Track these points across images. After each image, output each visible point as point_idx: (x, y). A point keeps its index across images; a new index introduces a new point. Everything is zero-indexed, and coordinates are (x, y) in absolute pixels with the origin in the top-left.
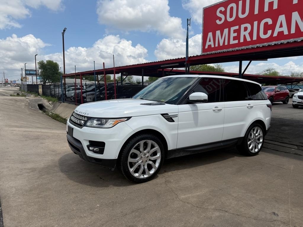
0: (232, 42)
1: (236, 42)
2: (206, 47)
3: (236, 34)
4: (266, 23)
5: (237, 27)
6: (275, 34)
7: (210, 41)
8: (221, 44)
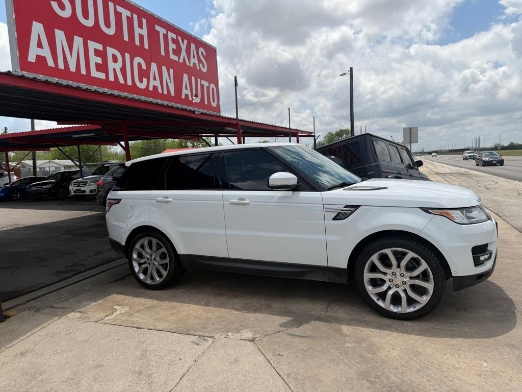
0: (95, 73)
1: (102, 76)
2: (32, 58)
3: (99, 60)
4: (139, 65)
5: (100, 47)
6: (151, 88)
7: (40, 45)
8: (73, 68)
